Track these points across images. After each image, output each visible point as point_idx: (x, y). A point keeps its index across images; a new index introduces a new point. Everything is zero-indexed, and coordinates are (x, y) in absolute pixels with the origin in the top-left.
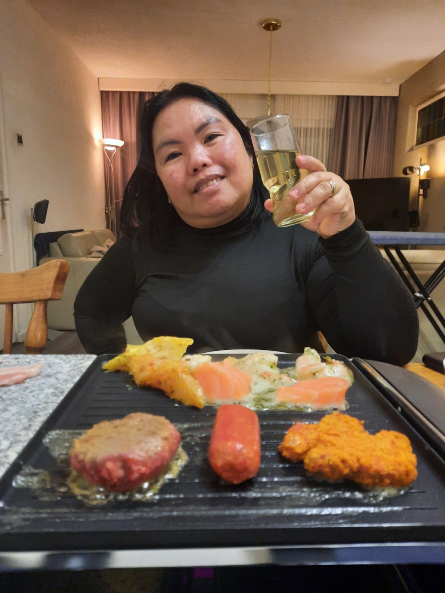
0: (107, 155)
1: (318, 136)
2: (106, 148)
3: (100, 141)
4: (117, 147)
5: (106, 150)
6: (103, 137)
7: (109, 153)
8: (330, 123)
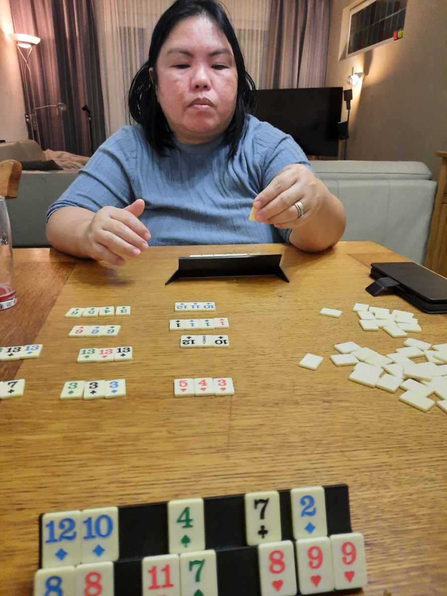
0: (22, 53)
1: (252, 40)
2: (20, 45)
3: (11, 36)
4: (32, 44)
5: (20, 47)
6: (15, 33)
7: (24, 51)
8: (264, 24)
